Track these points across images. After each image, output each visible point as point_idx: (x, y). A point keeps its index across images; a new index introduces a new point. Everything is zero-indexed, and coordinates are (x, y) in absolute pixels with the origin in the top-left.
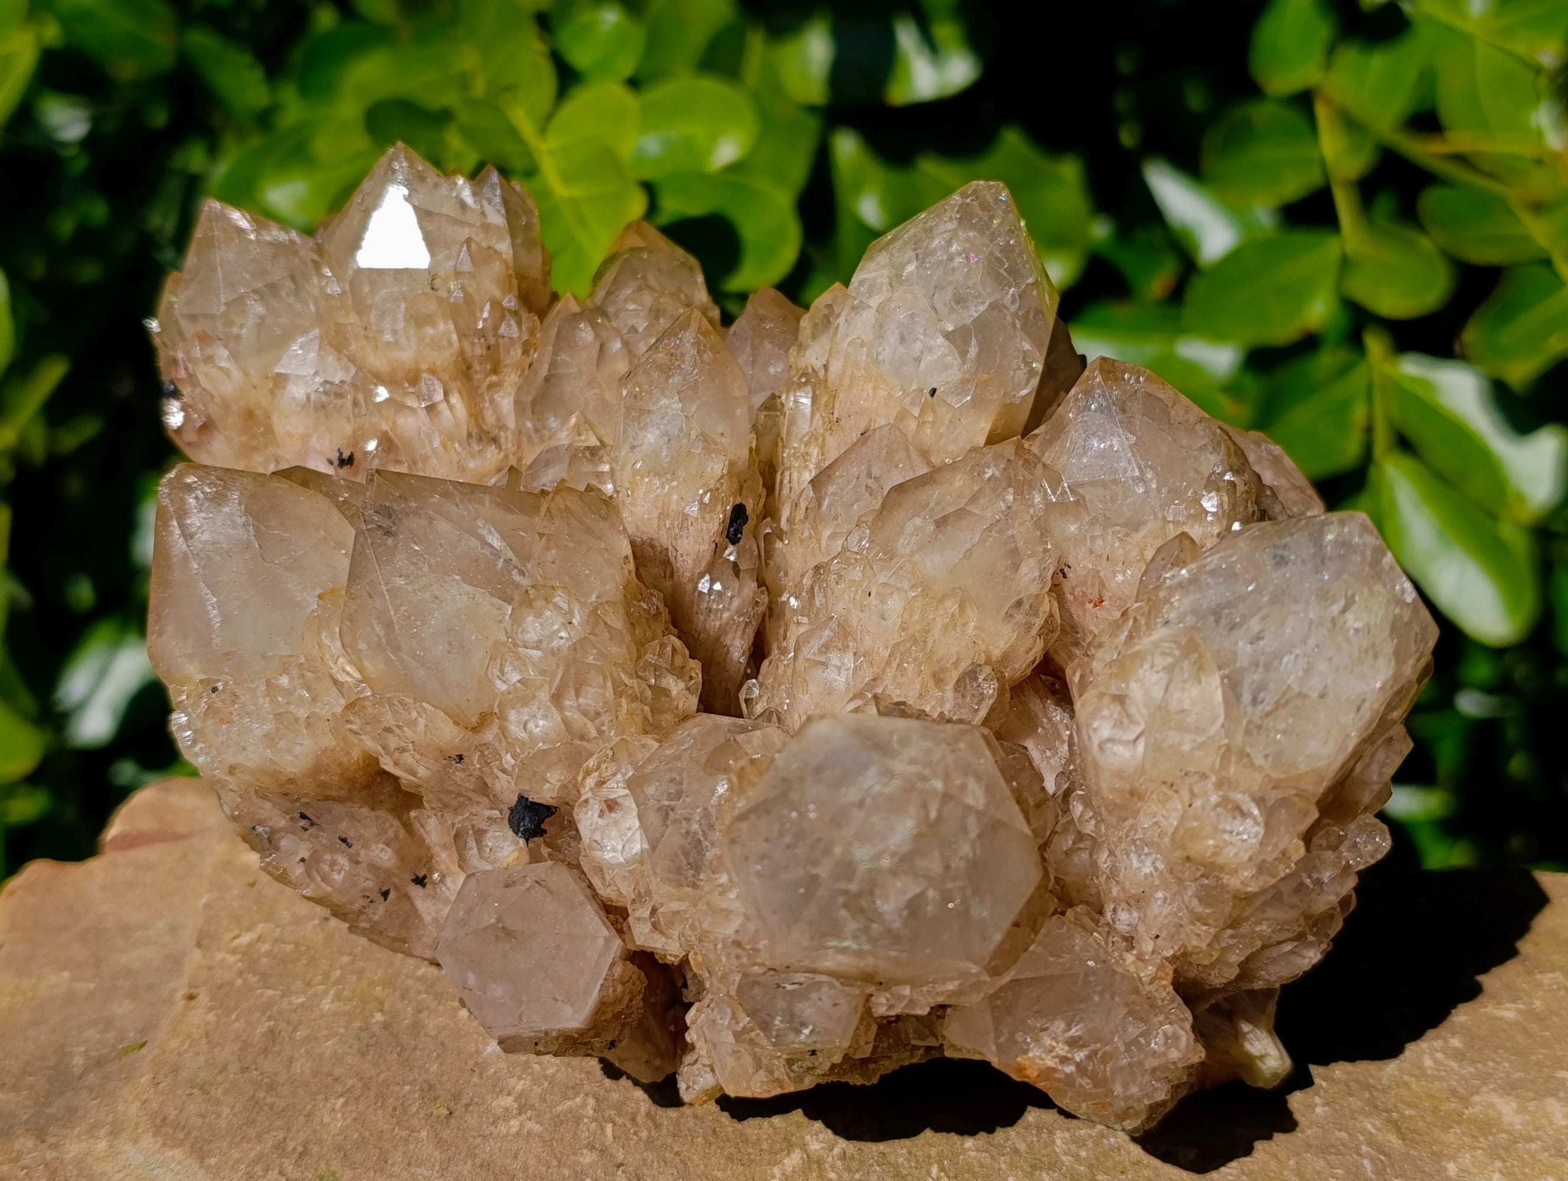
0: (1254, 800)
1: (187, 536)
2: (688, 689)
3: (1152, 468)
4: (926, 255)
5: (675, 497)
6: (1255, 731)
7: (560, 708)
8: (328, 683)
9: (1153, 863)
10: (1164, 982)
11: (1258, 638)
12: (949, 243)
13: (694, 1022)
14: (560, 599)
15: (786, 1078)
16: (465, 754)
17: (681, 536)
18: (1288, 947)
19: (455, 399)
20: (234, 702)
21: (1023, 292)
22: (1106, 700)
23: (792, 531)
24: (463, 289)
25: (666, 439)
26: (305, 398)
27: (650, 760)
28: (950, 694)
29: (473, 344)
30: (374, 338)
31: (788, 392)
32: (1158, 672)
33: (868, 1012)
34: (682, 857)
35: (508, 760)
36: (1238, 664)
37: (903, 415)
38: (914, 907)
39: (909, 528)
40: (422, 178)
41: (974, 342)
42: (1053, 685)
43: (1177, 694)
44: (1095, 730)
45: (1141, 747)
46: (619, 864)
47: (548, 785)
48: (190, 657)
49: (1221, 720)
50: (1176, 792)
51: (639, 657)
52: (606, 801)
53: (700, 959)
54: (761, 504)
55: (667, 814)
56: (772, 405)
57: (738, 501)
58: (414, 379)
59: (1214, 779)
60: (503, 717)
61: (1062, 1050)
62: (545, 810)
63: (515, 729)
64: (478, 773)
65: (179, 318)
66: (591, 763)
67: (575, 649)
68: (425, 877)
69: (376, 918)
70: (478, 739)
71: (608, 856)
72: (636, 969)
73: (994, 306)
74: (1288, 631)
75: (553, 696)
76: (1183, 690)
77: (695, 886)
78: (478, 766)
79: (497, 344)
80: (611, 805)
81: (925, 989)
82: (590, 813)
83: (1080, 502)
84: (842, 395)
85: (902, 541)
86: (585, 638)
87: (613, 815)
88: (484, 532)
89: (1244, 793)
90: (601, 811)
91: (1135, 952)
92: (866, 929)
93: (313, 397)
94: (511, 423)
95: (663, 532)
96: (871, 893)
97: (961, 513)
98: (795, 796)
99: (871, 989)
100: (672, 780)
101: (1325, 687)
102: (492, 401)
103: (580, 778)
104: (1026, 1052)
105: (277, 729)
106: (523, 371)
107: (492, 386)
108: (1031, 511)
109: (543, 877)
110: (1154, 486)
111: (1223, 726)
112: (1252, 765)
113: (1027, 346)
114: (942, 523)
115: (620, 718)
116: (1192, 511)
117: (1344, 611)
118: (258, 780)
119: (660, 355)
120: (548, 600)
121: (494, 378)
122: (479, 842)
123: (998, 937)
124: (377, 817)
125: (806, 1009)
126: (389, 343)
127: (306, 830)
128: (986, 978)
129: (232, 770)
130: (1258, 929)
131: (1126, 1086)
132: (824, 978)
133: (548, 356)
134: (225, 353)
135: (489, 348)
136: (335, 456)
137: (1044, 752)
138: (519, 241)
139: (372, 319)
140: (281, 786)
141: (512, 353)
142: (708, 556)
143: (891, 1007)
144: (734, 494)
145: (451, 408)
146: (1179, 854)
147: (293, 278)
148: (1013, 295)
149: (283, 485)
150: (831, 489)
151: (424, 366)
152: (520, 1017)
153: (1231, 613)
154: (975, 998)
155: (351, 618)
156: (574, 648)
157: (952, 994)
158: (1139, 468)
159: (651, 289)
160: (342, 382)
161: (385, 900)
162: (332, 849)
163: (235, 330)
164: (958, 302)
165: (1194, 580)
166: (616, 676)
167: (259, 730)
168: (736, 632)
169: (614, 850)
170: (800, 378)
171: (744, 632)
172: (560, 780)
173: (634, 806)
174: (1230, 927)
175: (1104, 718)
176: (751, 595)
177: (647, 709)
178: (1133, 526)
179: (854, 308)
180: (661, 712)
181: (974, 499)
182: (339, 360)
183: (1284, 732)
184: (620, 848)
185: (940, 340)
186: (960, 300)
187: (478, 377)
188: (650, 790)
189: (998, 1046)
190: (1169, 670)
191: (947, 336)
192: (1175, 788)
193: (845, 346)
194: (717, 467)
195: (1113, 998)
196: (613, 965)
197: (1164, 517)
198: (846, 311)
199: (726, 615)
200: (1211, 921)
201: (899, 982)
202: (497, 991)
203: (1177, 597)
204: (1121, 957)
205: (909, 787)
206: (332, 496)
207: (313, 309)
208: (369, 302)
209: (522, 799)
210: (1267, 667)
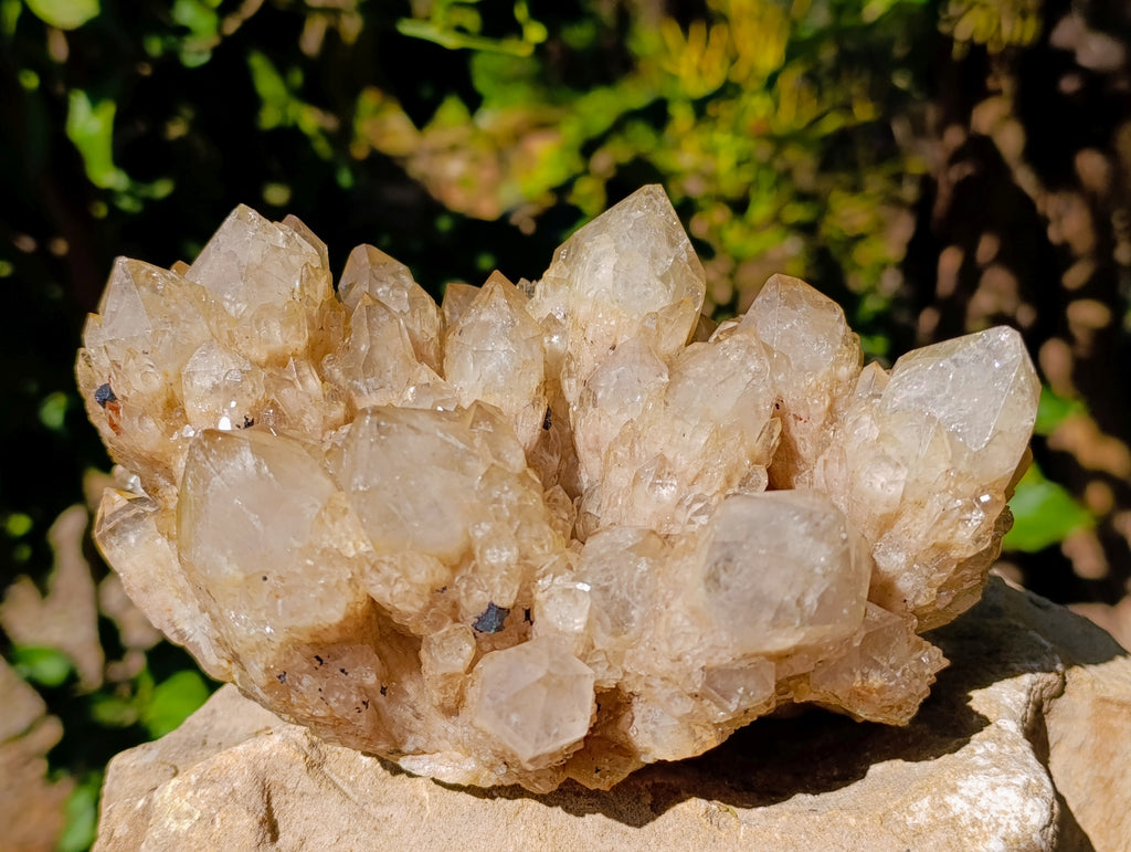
7: (518, 540)
16: (448, 586)
19: (314, 372)
28: (736, 489)
29: (316, 334)
33: (776, 677)
45: (903, 484)
50: (923, 507)
55: (607, 591)
58: (282, 362)
60: (482, 553)
62: (505, 612)
63: (490, 560)
66: (542, 572)
68: (386, 688)
69: (360, 723)
70: (457, 574)
86: (527, 491)
100: (604, 570)
102: (329, 371)
115: (554, 540)
121: (330, 355)
126: (265, 340)
127: (317, 669)
136: (242, 422)
143: (792, 670)
145: (314, 377)
151: (289, 352)
156: (520, 499)
161: (367, 708)
172: (517, 589)
209: (493, 606)
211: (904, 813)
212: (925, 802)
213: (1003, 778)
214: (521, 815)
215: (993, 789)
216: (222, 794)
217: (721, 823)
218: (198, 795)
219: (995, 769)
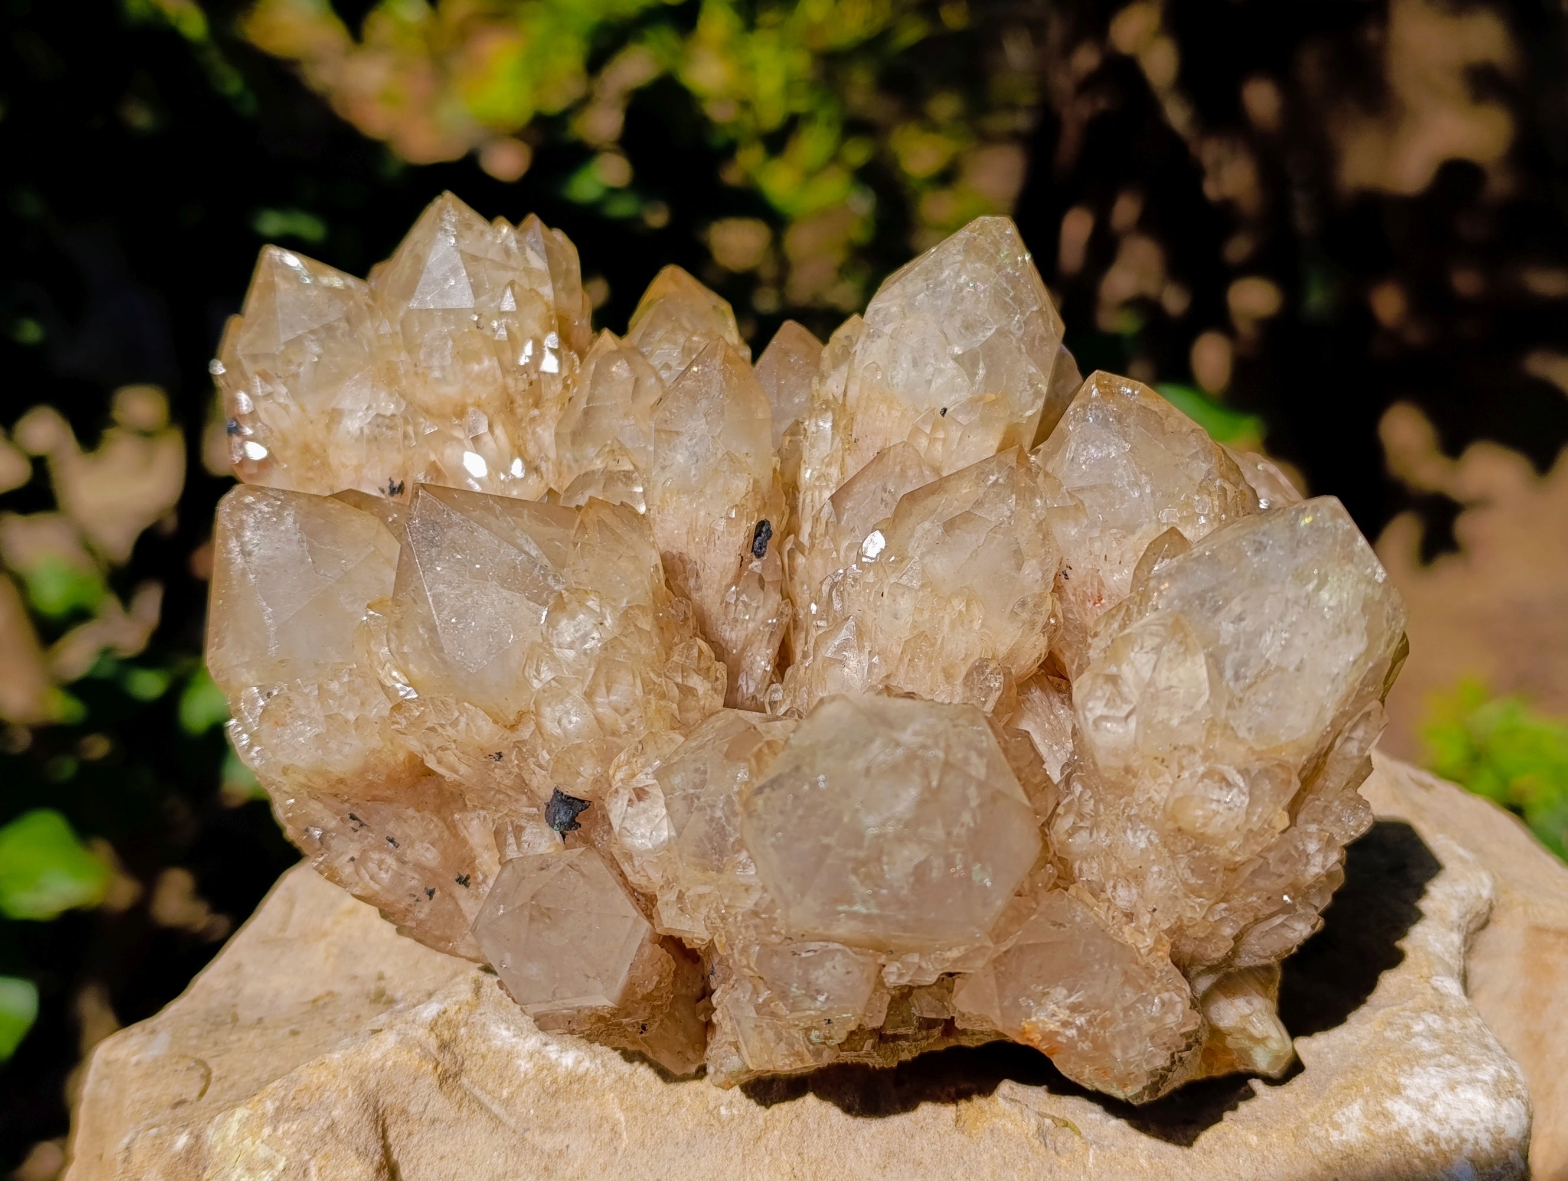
0: (1239, 772)
1: (246, 554)
2: (715, 690)
3: (1147, 474)
4: (936, 286)
5: (702, 513)
6: (1237, 704)
7: (592, 704)
8: (377, 688)
9: (1148, 838)
10: (1160, 954)
11: (1240, 618)
12: (958, 275)
13: (719, 1003)
14: (593, 603)
15: (805, 1050)
16: (504, 752)
17: (709, 551)
18: (1278, 920)
19: (499, 431)
20: (288, 706)
21: (1029, 319)
22: (1100, 681)
23: (813, 545)
24: (508, 328)
25: (695, 459)
26: (358, 432)
27: (676, 752)
28: (959, 689)
29: (516, 380)
30: (423, 373)
31: (810, 418)
32: (1147, 653)
33: (880, 983)
34: (706, 842)
35: (545, 756)
36: (1221, 642)
37: (916, 431)
38: (920, 873)
39: (918, 533)
40: (469, 226)
41: (981, 365)
42: (1060, 685)
43: (1164, 673)
44: (1090, 710)
45: (1133, 723)
46: (648, 851)
47: (581, 778)
48: (248, 665)
49: (1206, 697)
50: (1167, 767)
51: (667, 660)
52: (634, 789)
53: (724, 939)
54: (784, 522)
55: (693, 802)
56: (796, 429)
57: (763, 517)
58: (461, 413)
59: (1201, 752)
60: (537, 714)
61: (1063, 1015)
62: (579, 803)
63: (551, 727)
64: (516, 770)
65: (241, 357)
66: (623, 756)
67: (606, 649)
68: (468, 878)
69: (422, 916)
70: (514, 737)
71: (638, 842)
72: (665, 952)
73: (1000, 332)
74: (1267, 611)
75: (585, 693)
76: (1170, 670)
77: (720, 871)
78: (516, 762)
79: (539, 381)
80: (640, 794)
81: (933, 956)
82: (620, 803)
83: (1079, 507)
84: (859, 417)
85: (913, 544)
86: (616, 638)
87: (642, 804)
88: (521, 541)
89: (1229, 765)
90: (630, 800)
91: (1133, 925)
92: (875, 895)
93: (366, 431)
94: (552, 455)
95: (692, 546)
96: (879, 860)
97: (967, 517)
98: (806, 769)
99: (882, 959)
100: (697, 770)
101: (1301, 662)
102: (534, 433)
103: (611, 772)
104: (1029, 1016)
105: (328, 730)
106: (564, 405)
107: (533, 420)
108: (1034, 516)
109: (576, 862)
110: (1148, 490)
111: (1208, 702)
112: (1237, 737)
113: (1033, 370)
114: (949, 526)
115: (649, 715)
116: (1185, 513)
117: (1319, 588)
118: (310, 780)
119: (689, 382)
120: (582, 603)
121: (535, 412)
122: (518, 838)
123: (999, 903)
124: (423, 818)
125: (821, 976)
126: (437, 379)
127: (356, 831)
128: (990, 944)
129: (285, 771)
130: (1250, 900)
131: (1125, 1049)
132: (837, 946)
133: (586, 391)
134: (284, 390)
135: (531, 384)
136: (386, 485)
137: (1051, 746)
138: (560, 285)
139: (422, 357)
140: (331, 786)
141: (553, 388)
142: (734, 569)
143: (901, 975)
144: (758, 511)
145: (495, 439)
146: (1170, 825)
147: (348, 320)
148: (1018, 321)
149: (337, 505)
150: (849, 505)
151: (470, 400)
152: (554, 993)
153: (1213, 597)
154: (980, 963)
155: (398, 626)
156: (604, 648)
157: (956, 961)
158: (1135, 474)
159: (684, 329)
160: (393, 415)
161: (431, 898)
162: (380, 848)
163: (293, 368)
164: (967, 328)
165: (1180, 569)
166: (645, 675)
167: (310, 731)
168: (761, 641)
169: (643, 836)
170: (821, 404)
171: (769, 641)
172: (593, 775)
173: (661, 794)
174: (1223, 900)
175: (1099, 698)
176: (776, 606)
177: (675, 706)
178: (1129, 529)
179: (869, 336)
180: (687, 710)
181: (979, 504)
182: (391, 395)
183: (1266, 705)
184: (648, 834)
185: (951, 364)
186: (969, 327)
187: (520, 411)
188: (677, 780)
189: (1002, 1009)
190: (1157, 649)
191: (956, 359)
192: (1166, 763)
193: (861, 371)
194: (741, 485)
195: (1111, 966)
196: (641, 946)
197: (1158, 519)
198: (862, 338)
199: (751, 625)
200: (1204, 893)
201: (910, 951)
202: (533, 970)
203: (1167, 585)
204: (1120, 929)
205: (911, 757)
206: (383, 518)
207: (367, 350)
208: (419, 341)
209: (557, 792)
210: (1249, 644)
211: (1327, 1126)
212: (1356, 1110)
213: (1462, 1072)
214: (764, 1141)
215: (1452, 1089)
216: (316, 1129)
217: (1059, 1145)
218: (280, 1132)
219: (1448, 1056)
